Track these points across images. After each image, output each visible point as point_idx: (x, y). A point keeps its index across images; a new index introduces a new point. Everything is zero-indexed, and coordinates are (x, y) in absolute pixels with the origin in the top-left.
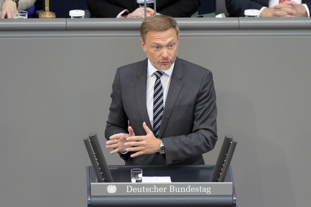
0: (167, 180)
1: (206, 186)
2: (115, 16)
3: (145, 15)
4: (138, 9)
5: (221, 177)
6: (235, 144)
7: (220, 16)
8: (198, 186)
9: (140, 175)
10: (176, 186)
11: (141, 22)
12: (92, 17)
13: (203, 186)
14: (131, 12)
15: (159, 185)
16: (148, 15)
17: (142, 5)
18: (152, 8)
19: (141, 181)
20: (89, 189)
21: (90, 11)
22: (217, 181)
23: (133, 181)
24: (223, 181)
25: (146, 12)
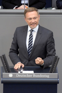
0: (32, 72)
1: (47, 75)
2: (13, 8)
3: (24, 8)
4: (22, 6)
5: (53, 71)
6: (59, 59)
7: (53, 9)
8: (44, 75)
9: (22, 70)
10: (35, 74)
11: (24, 11)
12: (4, 9)
13: (46, 75)
14: (19, 7)
15: (29, 74)
16: (26, 8)
17: (23, 4)
18: (27, 5)
19: (22, 72)
20: (2, 75)
21: (3, 6)
22: (52, 73)
23: (19, 72)
24: (54, 73)
25: (25, 7)
